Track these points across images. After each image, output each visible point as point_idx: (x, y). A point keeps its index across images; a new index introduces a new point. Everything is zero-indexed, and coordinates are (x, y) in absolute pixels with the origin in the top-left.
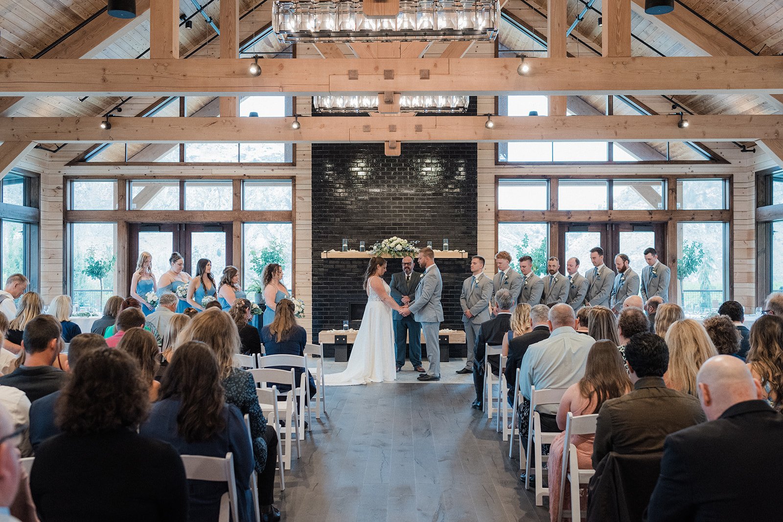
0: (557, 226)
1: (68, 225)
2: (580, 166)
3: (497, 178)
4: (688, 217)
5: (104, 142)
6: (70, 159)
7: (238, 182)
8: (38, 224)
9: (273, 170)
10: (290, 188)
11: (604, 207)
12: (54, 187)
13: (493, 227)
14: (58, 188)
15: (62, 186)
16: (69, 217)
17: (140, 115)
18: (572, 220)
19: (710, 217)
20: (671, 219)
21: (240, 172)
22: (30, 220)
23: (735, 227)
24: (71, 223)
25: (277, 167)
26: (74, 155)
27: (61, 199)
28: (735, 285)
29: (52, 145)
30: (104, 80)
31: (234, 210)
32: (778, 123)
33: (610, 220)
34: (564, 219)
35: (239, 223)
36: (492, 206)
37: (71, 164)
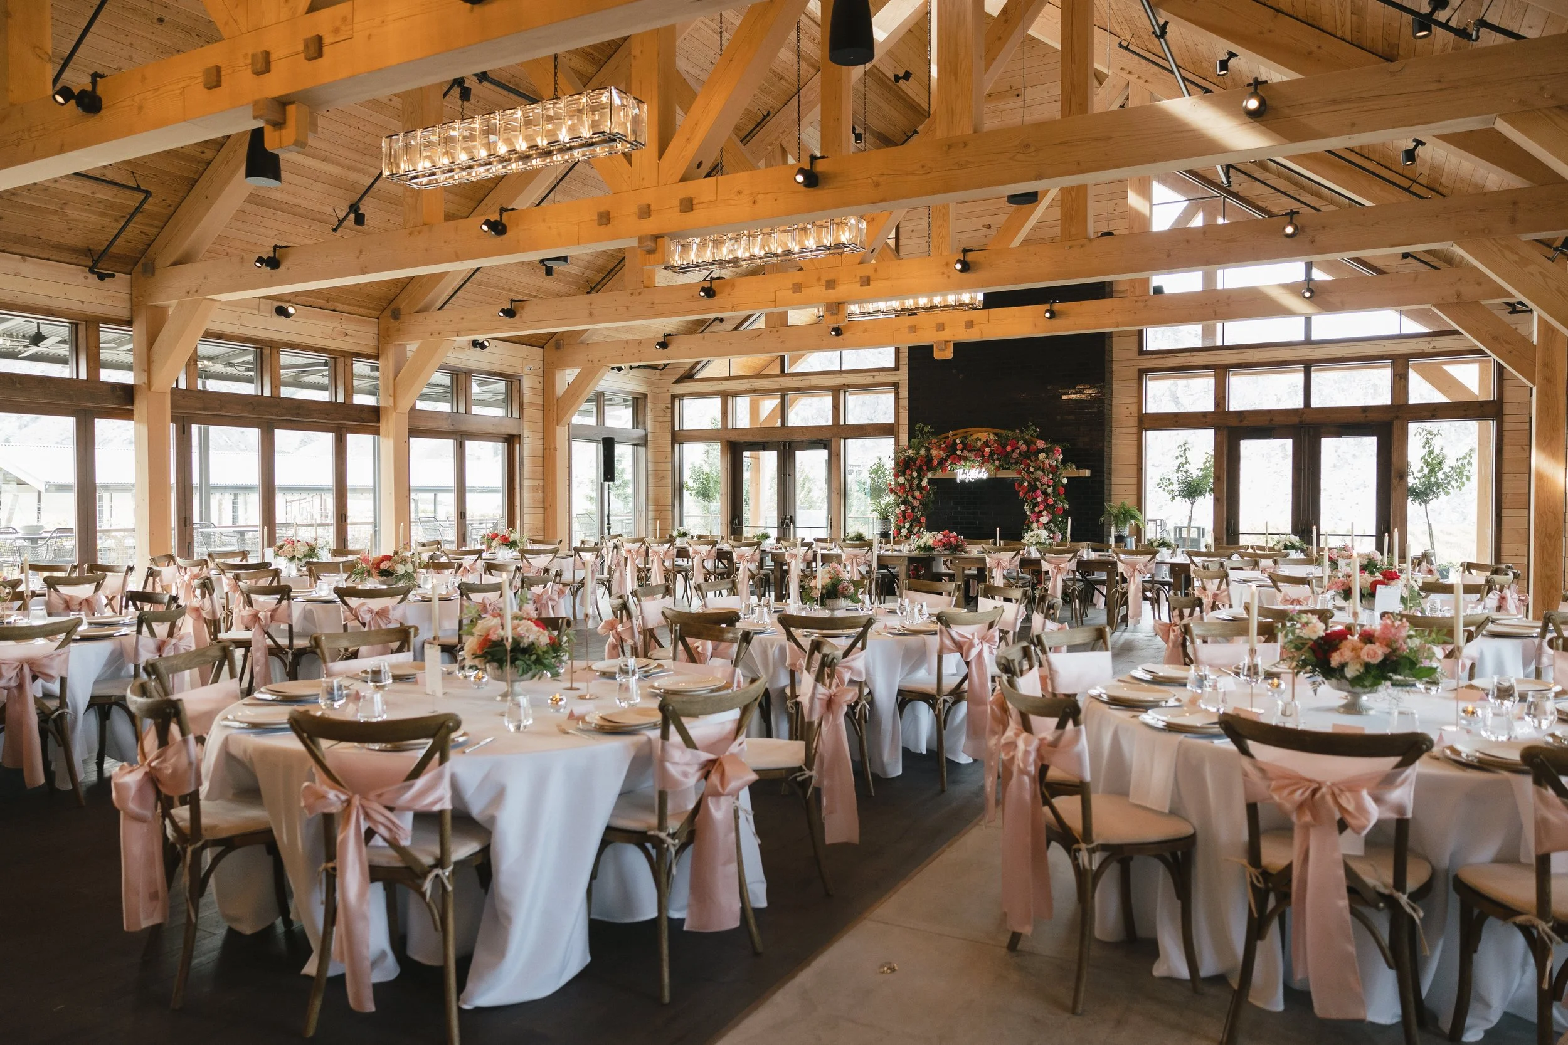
0: (1226, 432)
1: (677, 446)
2: (1258, 349)
3: (1142, 373)
4: (1425, 414)
5: (705, 360)
6: (678, 377)
7: (837, 392)
8: (645, 445)
9: (874, 377)
10: (893, 395)
11: (1299, 404)
12: (664, 406)
13: (1135, 437)
14: (667, 408)
15: (670, 405)
16: (678, 438)
17: (736, 328)
18: (1246, 423)
19: (1464, 413)
20: (1397, 417)
21: (839, 380)
22: (637, 442)
23: (1506, 427)
24: (681, 443)
25: (877, 374)
26: (680, 372)
27: (669, 419)
28: (1505, 512)
29: (659, 365)
30: (591, 314)
31: (833, 425)
32: (1460, 280)
33: (1301, 422)
34: (1233, 423)
35: (837, 439)
36: (1134, 409)
37: (678, 381)
